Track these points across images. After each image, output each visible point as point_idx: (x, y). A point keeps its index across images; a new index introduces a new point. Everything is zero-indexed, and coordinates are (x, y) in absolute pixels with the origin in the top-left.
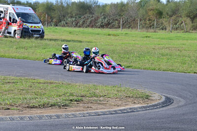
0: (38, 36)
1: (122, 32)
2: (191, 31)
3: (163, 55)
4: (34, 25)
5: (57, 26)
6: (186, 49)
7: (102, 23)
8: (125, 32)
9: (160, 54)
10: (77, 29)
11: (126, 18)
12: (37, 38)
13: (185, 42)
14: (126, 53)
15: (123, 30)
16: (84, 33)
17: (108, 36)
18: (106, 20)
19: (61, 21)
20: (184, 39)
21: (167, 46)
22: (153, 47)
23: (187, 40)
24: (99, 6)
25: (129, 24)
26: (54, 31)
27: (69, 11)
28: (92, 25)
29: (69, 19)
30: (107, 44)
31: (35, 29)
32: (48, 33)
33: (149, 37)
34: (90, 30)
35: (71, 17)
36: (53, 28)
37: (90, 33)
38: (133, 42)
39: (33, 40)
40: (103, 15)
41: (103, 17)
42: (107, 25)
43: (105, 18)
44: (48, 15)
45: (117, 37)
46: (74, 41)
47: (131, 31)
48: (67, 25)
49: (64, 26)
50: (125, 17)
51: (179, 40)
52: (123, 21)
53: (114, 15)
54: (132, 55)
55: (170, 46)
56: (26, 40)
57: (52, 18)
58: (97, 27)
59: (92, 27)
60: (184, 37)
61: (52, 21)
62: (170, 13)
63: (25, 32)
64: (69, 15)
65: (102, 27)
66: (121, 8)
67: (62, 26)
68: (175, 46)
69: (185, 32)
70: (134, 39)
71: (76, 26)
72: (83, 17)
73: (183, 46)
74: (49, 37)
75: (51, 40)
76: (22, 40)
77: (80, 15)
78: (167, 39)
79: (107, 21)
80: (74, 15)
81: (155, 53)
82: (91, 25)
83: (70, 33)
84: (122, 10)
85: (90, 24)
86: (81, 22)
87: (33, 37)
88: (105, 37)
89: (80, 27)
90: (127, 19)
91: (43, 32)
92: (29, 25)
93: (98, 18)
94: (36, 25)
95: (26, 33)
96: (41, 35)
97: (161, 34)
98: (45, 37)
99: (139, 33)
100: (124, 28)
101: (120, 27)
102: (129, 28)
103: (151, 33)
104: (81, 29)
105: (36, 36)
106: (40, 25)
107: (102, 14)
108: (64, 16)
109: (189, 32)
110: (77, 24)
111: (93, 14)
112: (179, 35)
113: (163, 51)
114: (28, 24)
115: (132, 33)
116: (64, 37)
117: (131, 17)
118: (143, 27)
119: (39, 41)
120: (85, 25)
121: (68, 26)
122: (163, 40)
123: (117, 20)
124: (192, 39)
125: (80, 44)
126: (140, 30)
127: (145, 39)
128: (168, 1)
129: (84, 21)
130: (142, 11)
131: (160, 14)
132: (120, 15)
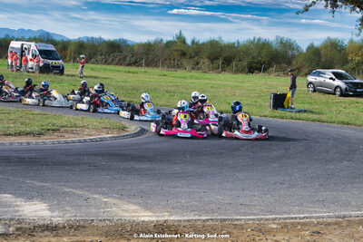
2: (209, 72)
3: (167, 92)
4: (54, 62)
12: (56, 74)
16: (105, 70)
17: (127, 74)
19: (91, 59)
24: (128, 46)
27: (99, 49)
28: (121, 63)
29: (99, 57)
31: (56, 65)
33: (166, 75)
35: (101, 55)
39: (51, 75)
41: (131, 56)
42: (136, 63)
45: (136, 75)
47: (151, 70)
48: (97, 62)
50: (151, 57)
56: (45, 75)
58: (125, 65)
62: (193, 55)
64: (99, 53)
65: (129, 65)
66: (148, 48)
67: (91, 63)
69: (203, 72)
70: (150, 77)
71: (105, 63)
72: (112, 55)
75: (68, 75)
76: (41, 75)
77: (109, 53)
79: (135, 59)
80: (104, 53)
84: (149, 50)
85: (119, 62)
86: (110, 60)
87: (52, 72)
88: (124, 74)
91: (63, 68)
92: (50, 62)
94: (57, 61)
95: (45, 69)
96: (60, 71)
97: (180, 73)
98: (65, 73)
99: (159, 71)
100: (148, 67)
105: (55, 71)
107: (131, 53)
108: (94, 54)
109: (206, 72)
111: (122, 52)
118: (168, 67)
126: (161, 69)
128: (193, 42)
129: (113, 59)
130: (167, 51)
131: (184, 54)
132: (147, 54)
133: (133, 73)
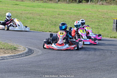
2: (48, 2)
6: (45, 15)
9: (26, 17)
13: (44, 9)
20: (43, 7)
21: (31, 12)
22: (21, 12)
23: (45, 8)
33: (18, 5)
38: (6, 8)
51: (39, 7)
55: (33, 12)
60: (43, 6)
68: (37, 12)
69: (44, 2)
70: (6, 6)
73: (43, 12)
78: (31, 7)
81: (22, 17)
103: (19, 2)
109: (47, 2)
112: (39, 4)
113: (28, 15)
122: (28, 8)
124: (49, 8)
127: (15, 6)
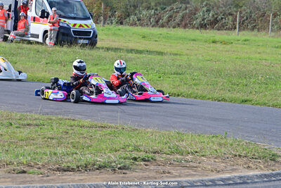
0: (86, 42)
1: (239, 38)
4: (78, 22)
5: (121, 23)
7: (203, 20)
8: (244, 38)
10: (157, 31)
11: (249, 11)
12: (83, 45)
14: (243, 75)
15: (241, 33)
16: (168, 38)
17: (212, 45)
18: (210, 15)
19: (129, 16)
25: (254, 22)
26: (114, 34)
28: (185, 23)
29: (144, 12)
30: (208, 58)
31: (81, 29)
32: (104, 37)
34: (180, 32)
35: (148, 8)
36: (114, 28)
37: (180, 38)
38: (258, 56)
39: (77, 49)
40: (206, 5)
41: (205, 9)
42: (213, 24)
43: (208, 11)
44: (107, 5)
45: (228, 47)
46: (149, 52)
47: (256, 35)
48: (140, 22)
49: (134, 24)
50: (246, 10)
52: (241, 17)
53: (225, 6)
54: (252, 80)
56: (65, 49)
57: (113, 10)
58: (193, 27)
59: (185, 26)
61: (113, 15)
63: (63, 34)
64: (144, 4)
65: (203, 26)
67: (132, 25)
70: (259, 51)
72: (168, 8)
74: (106, 44)
75: (108, 49)
76: (58, 48)
77: (164, 4)
79: (213, 15)
80: (153, 4)
82: (183, 23)
83: (144, 37)
85: (182, 21)
86: (165, 18)
87: (77, 43)
88: (207, 45)
89: (163, 26)
90: (251, 12)
91: (95, 36)
92: (71, 22)
93: (196, 10)
94: (83, 22)
95: (64, 37)
96: (91, 39)
98: (99, 44)
99: (271, 39)
100: (244, 30)
101: (235, 28)
102: (253, 29)
104: (164, 31)
105: (81, 41)
106: (90, 22)
107: (204, 3)
108: (135, 7)
110: (157, 22)
111: (188, 3)
114: (68, 21)
115: (256, 38)
116: (131, 45)
117: (258, 9)
118: (280, 28)
119: (87, 51)
120: (172, 23)
121: (142, 25)
123: (231, 14)
125: (159, 57)
126: (273, 34)
129: (171, 16)
132: (237, 6)
133: (222, 42)
